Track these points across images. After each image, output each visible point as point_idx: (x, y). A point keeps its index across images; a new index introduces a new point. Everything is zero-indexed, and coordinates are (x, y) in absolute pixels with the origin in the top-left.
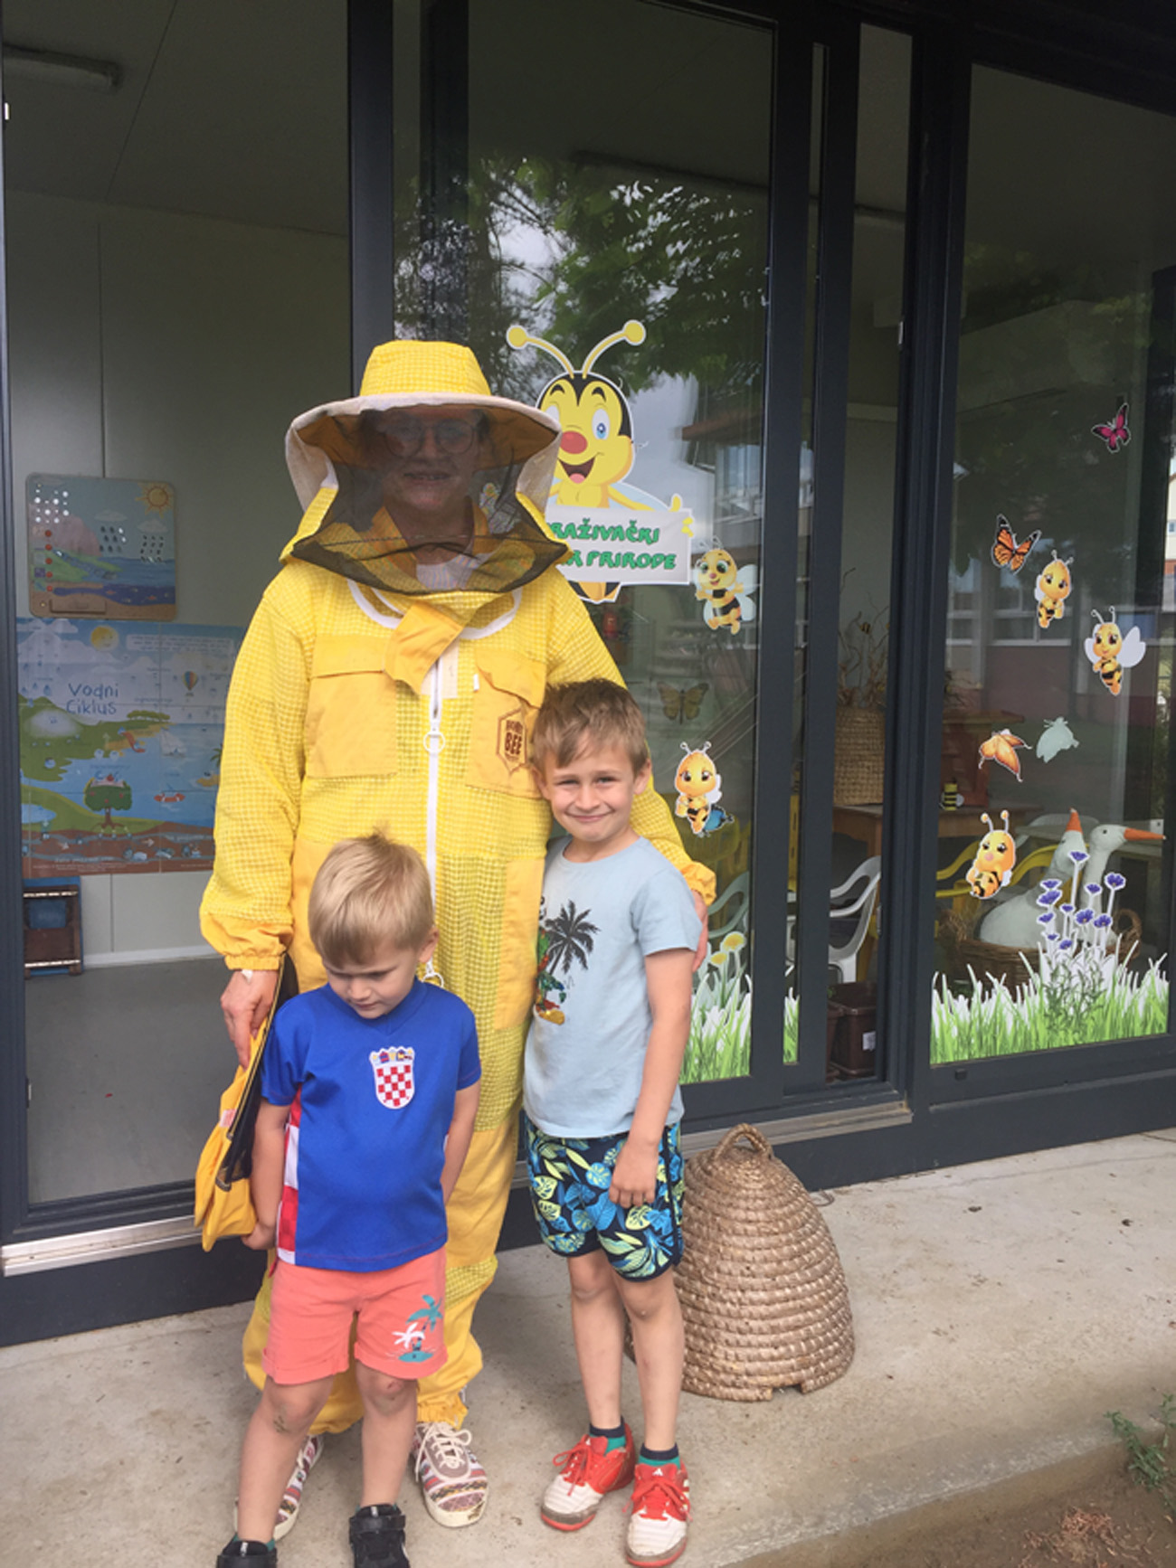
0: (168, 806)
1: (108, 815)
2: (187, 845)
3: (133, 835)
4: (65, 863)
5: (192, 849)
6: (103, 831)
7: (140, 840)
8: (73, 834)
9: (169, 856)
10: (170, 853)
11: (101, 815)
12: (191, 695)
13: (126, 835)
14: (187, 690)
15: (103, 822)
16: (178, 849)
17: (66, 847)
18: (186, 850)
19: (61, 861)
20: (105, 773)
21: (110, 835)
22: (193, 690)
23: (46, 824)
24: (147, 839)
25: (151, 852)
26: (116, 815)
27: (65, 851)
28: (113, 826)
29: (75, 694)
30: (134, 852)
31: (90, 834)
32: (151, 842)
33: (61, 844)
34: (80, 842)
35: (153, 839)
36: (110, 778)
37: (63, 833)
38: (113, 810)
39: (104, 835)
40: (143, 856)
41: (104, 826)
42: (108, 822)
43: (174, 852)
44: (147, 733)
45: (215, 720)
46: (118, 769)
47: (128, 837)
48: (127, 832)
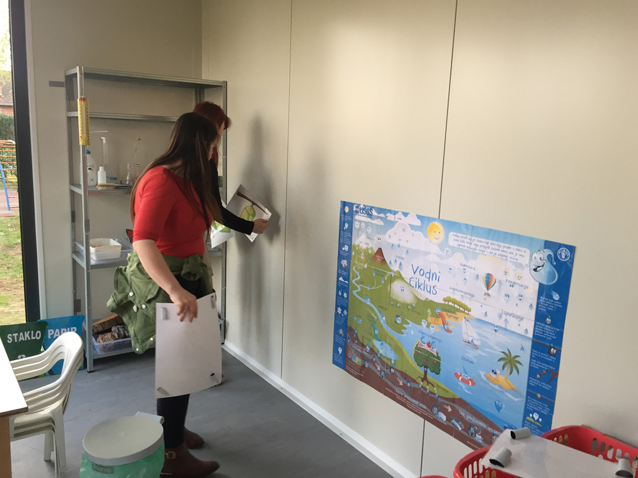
1: (426, 373)
2: (473, 426)
3: (439, 396)
4: (400, 395)
6: (421, 383)
7: (443, 403)
8: (405, 376)
9: (460, 428)
10: (461, 426)
11: (421, 370)
12: (488, 295)
13: (435, 394)
14: (486, 290)
15: (423, 376)
16: (466, 425)
17: (401, 384)
18: (472, 430)
19: (399, 392)
20: (426, 340)
21: (426, 389)
22: (490, 292)
23: (393, 362)
24: (447, 405)
25: (448, 417)
26: (431, 376)
27: (400, 386)
28: (428, 383)
29: (414, 273)
30: (438, 411)
31: (414, 381)
32: (450, 409)
33: (399, 381)
34: (409, 384)
35: (451, 406)
36: (429, 345)
37: (401, 373)
38: (429, 370)
39: (422, 387)
40: (444, 417)
41: (423, 380)
42: (425, 379)
43: (463, 427)
44: (455, 317)
45: (506, 325)
46: (434, 340)
47: (436, 396)
48: (436, 392)
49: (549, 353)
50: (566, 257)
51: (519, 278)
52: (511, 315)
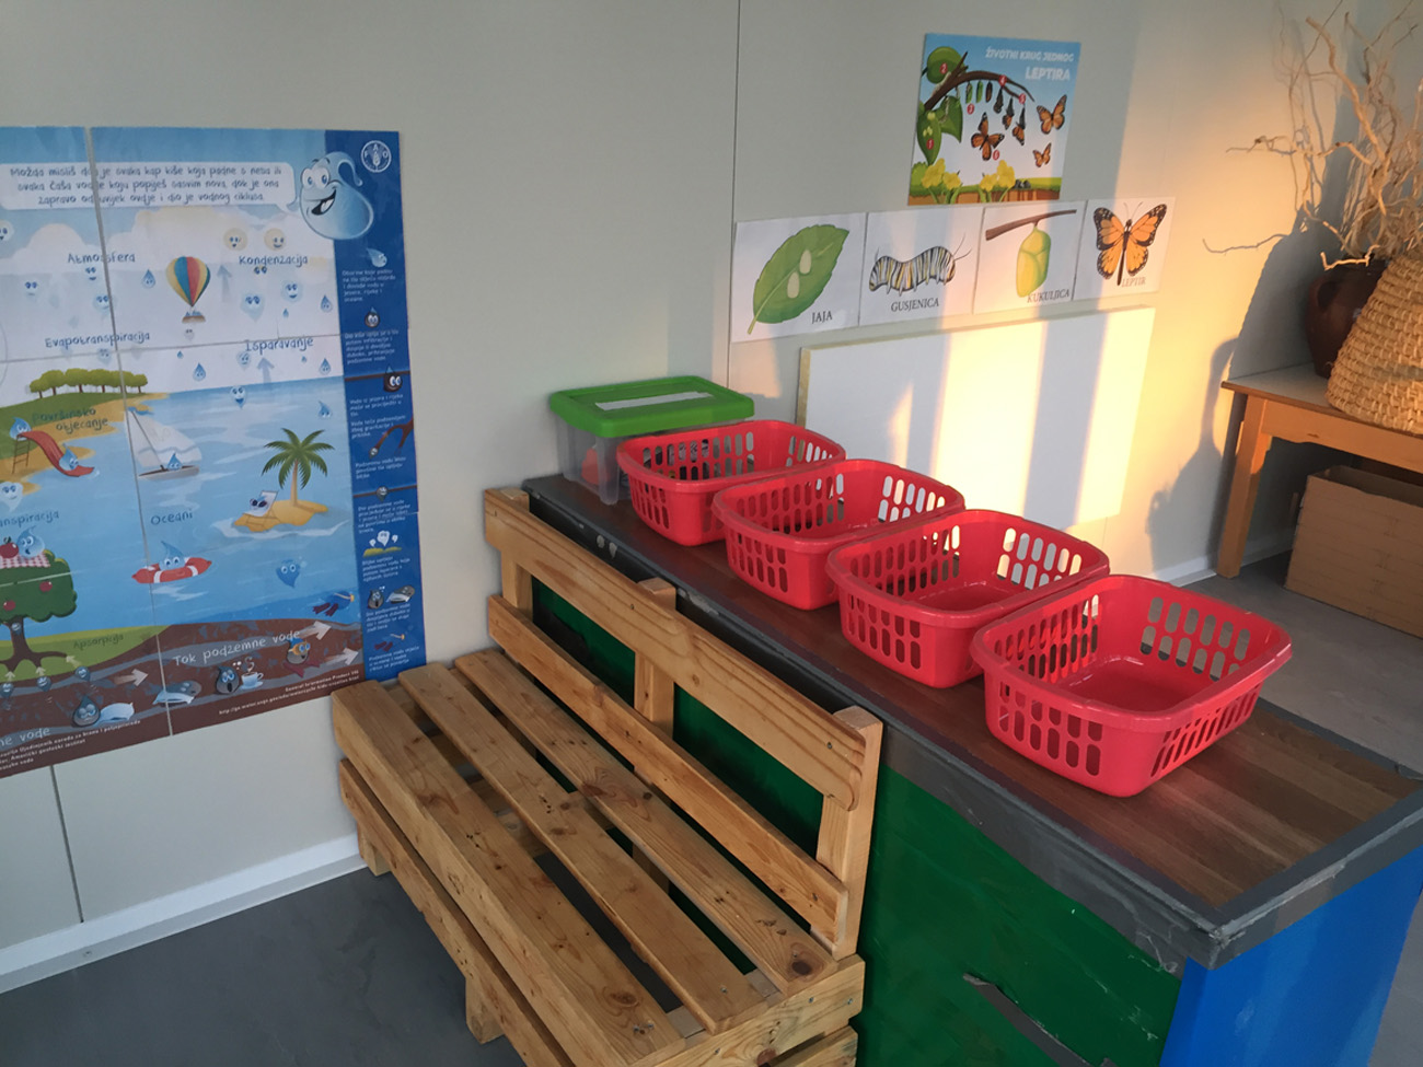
0: (169, 590)
1: (19, 638)
2: (228, 664)
3: (91, 669)
5: (239, 674)
6: (10, 675)
7: (111, 678)
9: (189, 699)
10: (190, 692)
12: (199, 317)
13: (72, 673)
14: (185, 307)
15: (9, 654)
16: (208, 678)
18: (227, 676)
21: (33, 682)
22: (200, 306)
24: (129, 672)
25: (141, 698)
26: (38, 634)
28: (37, 659)
30: (99, 709)
32: (139, 677)
35: (141, 668)
36: (8, 550)
38: (29, 623)
39: (16, 684)
40: (125, 711)
41: (11, 665)
42: (21, 652)
44: (90, 424)
45: (266, 374)
46: (25, 526)
47: (79, 676)
48: (76, 664)
49: (386, 389)
50: (383, 161)
51: (279, 243)
52: (273, 344)
